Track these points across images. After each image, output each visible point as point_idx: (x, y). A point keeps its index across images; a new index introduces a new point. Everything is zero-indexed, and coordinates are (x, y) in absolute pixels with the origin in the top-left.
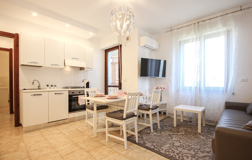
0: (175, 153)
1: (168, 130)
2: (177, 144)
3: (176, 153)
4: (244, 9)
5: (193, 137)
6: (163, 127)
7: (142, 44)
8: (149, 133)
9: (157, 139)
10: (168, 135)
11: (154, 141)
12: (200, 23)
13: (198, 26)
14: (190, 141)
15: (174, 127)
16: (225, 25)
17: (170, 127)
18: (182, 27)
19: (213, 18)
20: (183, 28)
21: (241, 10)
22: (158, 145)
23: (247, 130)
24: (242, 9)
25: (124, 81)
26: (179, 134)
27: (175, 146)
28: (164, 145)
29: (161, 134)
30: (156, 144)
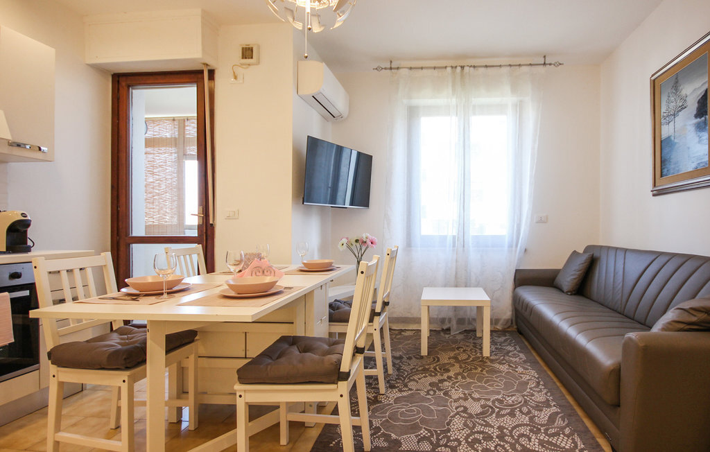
0: (492, 437)
1: (417, 370)
2: (475, 408)
3: (497, 437)
4: (550, 64)
5: (484, 372)
6: (398, 366)
7: (308, 90)
8: (375, 397)
9: (413, 411)
10: (430, 384)
11: (411, 421)
12: (466, 69)
13: (462, 75)
14: (491, 388)
15: (422, 357)
16: (515, 89)
17: (414, 359)
18: (422, 68)
19: (493, 66)
20: (424, 71)
21: (545, 64)
22: (436, 432)
23: (678, 331)
24: (546, 62)
25: (228, 218)
26: (451, 374)
27: (476, 415)
28: (448, 424)
29: (410, 390)
30: (426, 429)
